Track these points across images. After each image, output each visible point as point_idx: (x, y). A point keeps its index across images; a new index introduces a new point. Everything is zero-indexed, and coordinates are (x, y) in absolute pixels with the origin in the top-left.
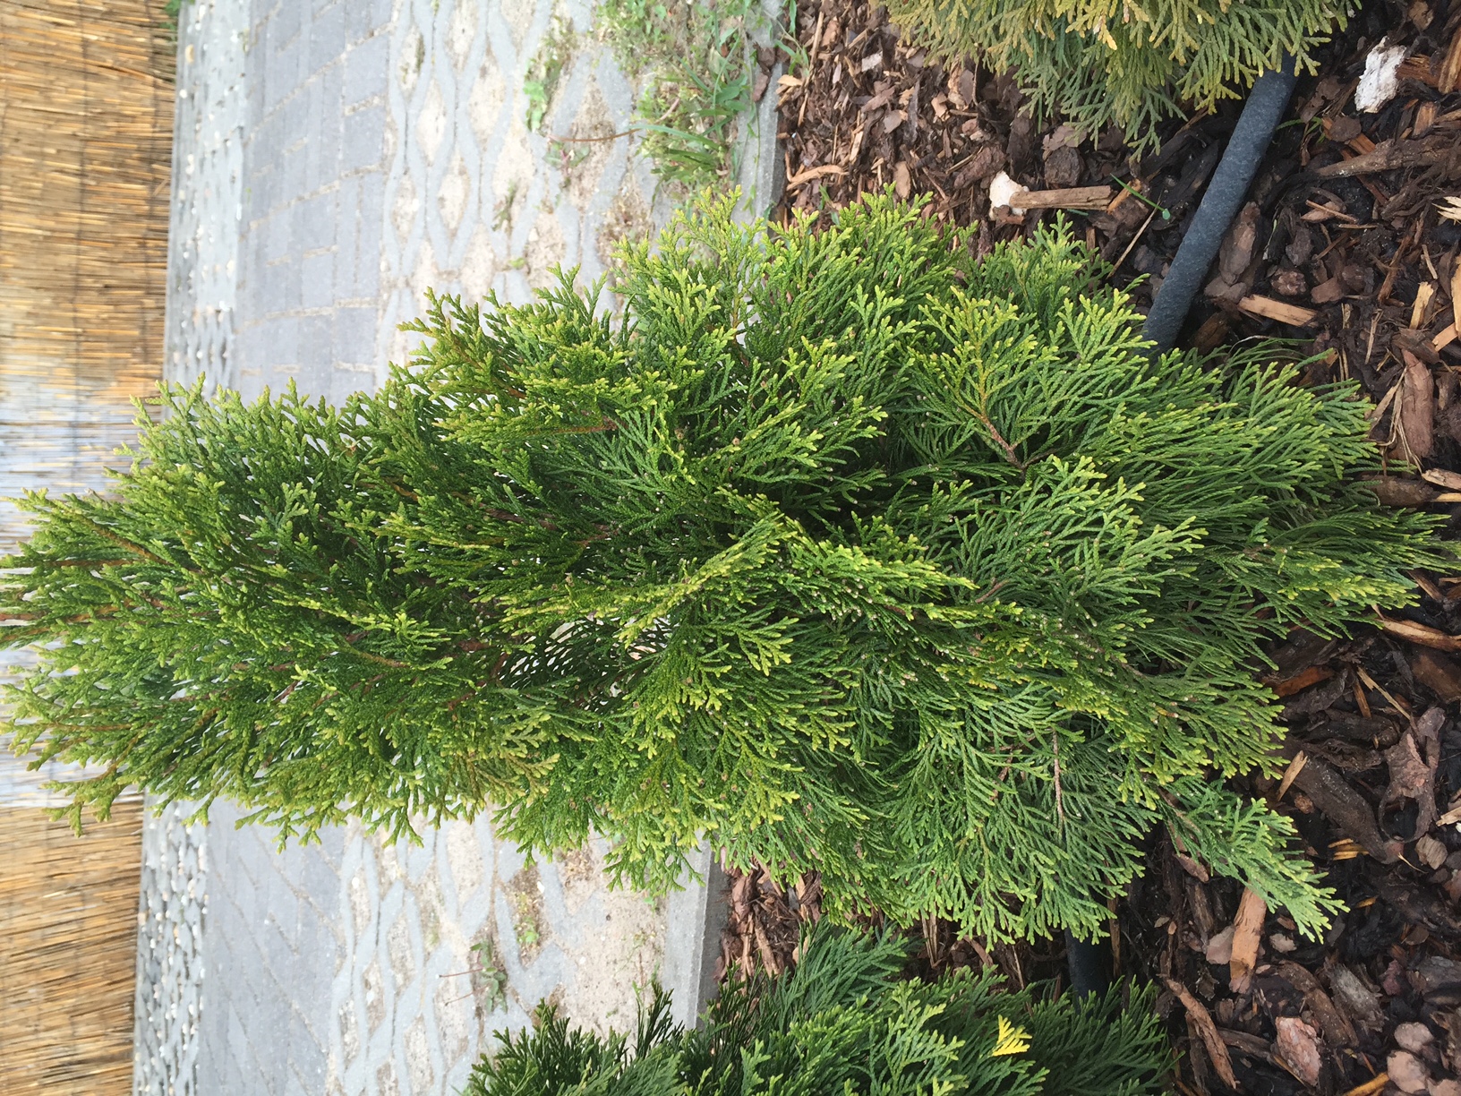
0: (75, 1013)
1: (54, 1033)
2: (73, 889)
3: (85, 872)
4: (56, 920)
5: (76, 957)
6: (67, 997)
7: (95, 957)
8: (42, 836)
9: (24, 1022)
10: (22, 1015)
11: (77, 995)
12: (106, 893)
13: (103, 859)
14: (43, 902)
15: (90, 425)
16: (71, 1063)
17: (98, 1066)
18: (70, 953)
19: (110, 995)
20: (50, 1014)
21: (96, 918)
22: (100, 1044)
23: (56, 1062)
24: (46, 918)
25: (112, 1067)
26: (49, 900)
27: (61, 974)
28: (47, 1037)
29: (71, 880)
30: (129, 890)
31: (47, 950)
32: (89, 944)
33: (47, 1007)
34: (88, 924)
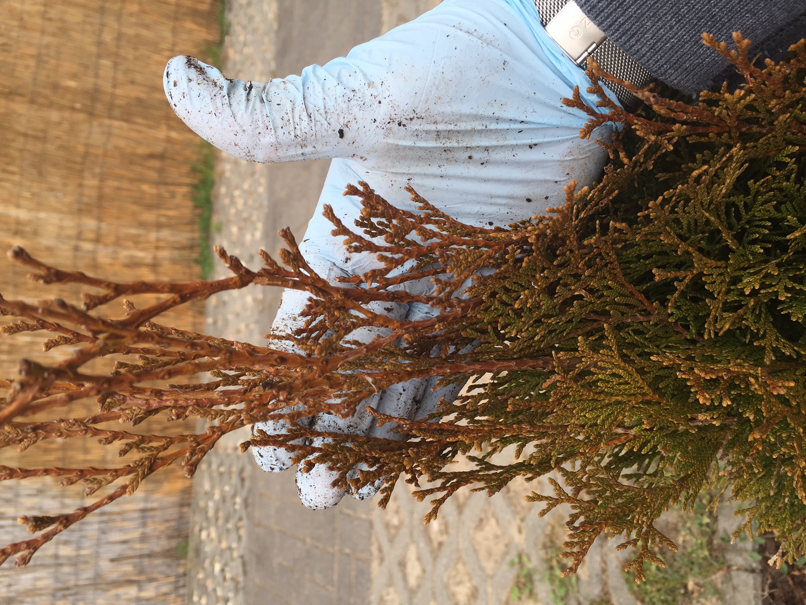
15: (152, 509)
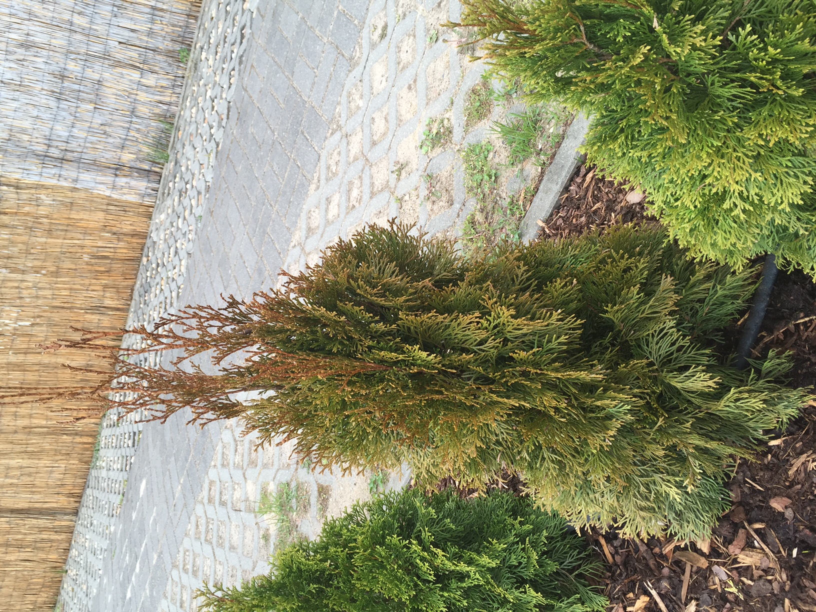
0: (106, 287)
1: (95, 293)
2: (114, 234)
3: (121, 228)
4: (104, 245)
5: (111, 264)
6: (104, 279)
7: (120, 266)
8: (105, 207)
9: (81, 285)
10: (82, 282)
11: (108, 280)
12: (129, 239)
13: (131, 225)
14: (100, 236)
16: (100, 307)
17: (112, 311)
18: (109, 261)
19: (123, 283)
20: (95, 285)
21: (123, 249)
22: (115, 302)
23: (94, 305)
24: (100, 244)
25: (118, 313)
26: (103, 236)
27: (102, 269)
28: (92, 294)
29: (114, 229)
30: (140, 241)
31: (99, 257)
32: (117, 259)
33: (94, 281)
34: (118, 251)
